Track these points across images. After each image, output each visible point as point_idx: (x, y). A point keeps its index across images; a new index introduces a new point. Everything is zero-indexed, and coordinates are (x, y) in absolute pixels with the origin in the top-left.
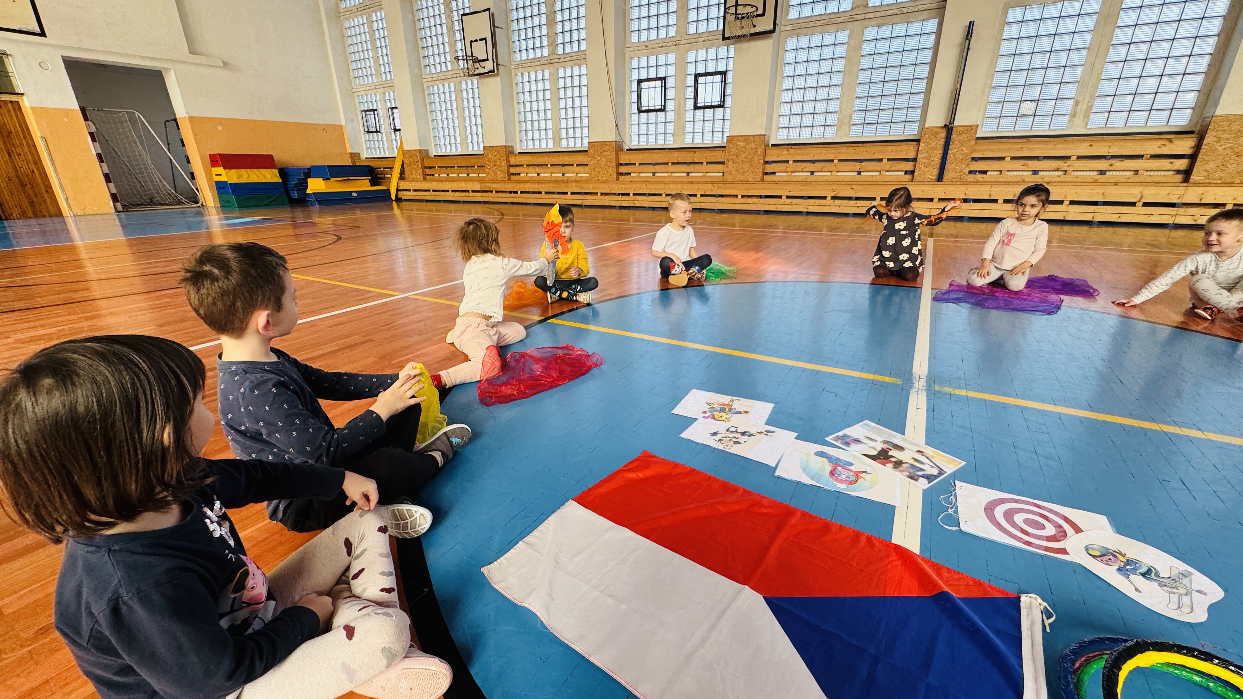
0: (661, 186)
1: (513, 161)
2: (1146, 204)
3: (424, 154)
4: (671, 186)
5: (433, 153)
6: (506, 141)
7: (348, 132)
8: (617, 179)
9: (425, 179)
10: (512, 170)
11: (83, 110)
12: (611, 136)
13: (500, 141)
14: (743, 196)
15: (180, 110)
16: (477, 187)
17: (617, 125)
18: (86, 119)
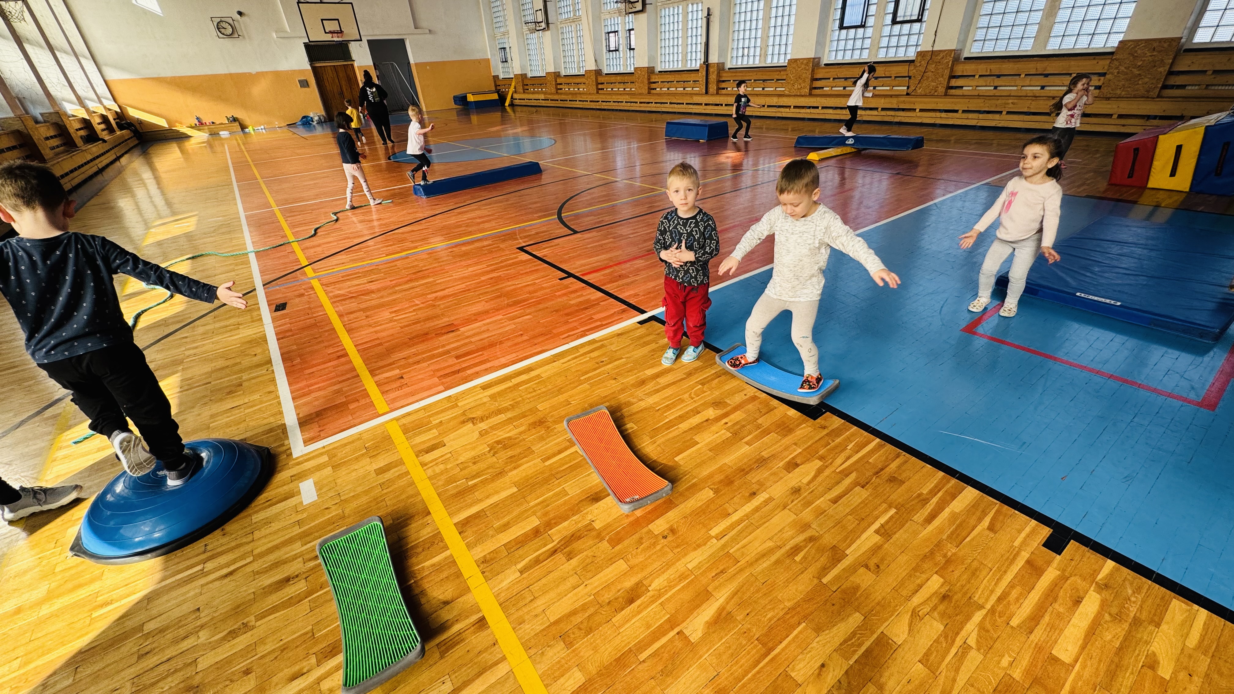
0: (610, 97)
1: (559, 81)
2: (768, 106)
3: (524, 76)
4: (614, 97)
5: (530, 75)
6: (555, 68)
7: (492, 63)
8: (598, 93)
9: (524, 92)
10: (559, 87)
11: (374, 64)
12: (593, 67)
13: (551, 69)
14: (641, 103)
15: (412, 61)
16: (542, 97)
17: (596, 61)
18: (375, 69)
